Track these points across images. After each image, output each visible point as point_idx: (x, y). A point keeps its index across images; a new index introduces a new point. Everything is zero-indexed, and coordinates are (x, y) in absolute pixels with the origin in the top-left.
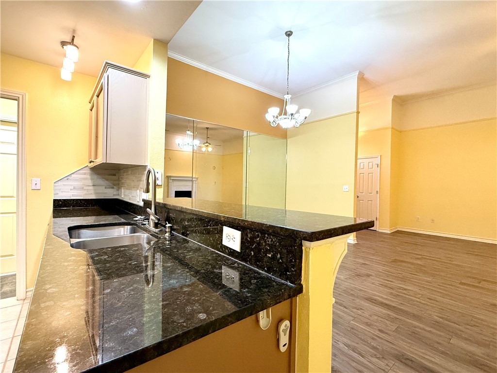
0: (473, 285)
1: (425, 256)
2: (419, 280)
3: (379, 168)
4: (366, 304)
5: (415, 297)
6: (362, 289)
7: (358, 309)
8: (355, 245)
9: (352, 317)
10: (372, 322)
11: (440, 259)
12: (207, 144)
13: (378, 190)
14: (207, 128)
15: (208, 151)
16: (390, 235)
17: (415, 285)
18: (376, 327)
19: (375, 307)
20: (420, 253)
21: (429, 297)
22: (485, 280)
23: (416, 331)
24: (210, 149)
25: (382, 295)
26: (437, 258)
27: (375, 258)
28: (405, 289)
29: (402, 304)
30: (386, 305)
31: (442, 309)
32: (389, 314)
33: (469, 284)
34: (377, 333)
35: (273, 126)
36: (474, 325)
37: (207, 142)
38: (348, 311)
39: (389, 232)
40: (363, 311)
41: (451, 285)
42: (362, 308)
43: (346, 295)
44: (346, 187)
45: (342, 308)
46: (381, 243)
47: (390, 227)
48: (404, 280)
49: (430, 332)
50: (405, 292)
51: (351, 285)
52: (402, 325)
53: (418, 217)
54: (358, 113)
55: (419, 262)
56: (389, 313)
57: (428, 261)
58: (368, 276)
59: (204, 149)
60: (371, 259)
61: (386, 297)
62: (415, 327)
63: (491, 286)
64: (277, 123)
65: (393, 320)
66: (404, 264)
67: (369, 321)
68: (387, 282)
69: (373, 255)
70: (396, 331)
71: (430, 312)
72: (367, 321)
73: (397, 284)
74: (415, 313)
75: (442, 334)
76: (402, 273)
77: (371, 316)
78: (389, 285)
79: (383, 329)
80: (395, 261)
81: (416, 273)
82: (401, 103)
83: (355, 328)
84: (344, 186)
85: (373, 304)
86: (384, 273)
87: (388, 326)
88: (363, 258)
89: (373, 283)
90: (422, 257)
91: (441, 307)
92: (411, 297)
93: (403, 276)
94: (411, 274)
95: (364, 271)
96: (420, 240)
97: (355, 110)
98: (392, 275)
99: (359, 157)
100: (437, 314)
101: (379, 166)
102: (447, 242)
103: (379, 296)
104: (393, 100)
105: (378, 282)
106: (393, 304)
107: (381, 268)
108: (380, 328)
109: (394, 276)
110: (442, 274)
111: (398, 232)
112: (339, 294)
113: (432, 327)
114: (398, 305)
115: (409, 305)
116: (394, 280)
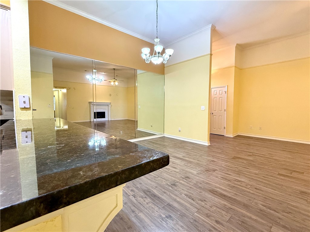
0: (287, 176)
1: (255, 153)
2: (250, 172)
3: (226, 94)
4: (209, 196)
5: (246, 188)
6: (208, 182)
7: (202, 201)
8: (209, 147)
9: (197, 209)
10: (212, 213)
11: (264, 155)
12: (114, 80)
13: (226, 109)
14: (114, 69)
15: (115, 84)
16: (233, 139)
17: (247, 177)
18: (213, 218)
19: (216, 198)
20: (252, 151)
21: (256, 187)
22: (295, 171)
23: (245, 220)
24: (117, 83)
25: (221, 186)
26: (263, 155)
27: (220, 156)
28: (239, 181)
29: (236, 194)
30: (225, 196)
31: (265, 198)
32: (225, 205)
33: (284, 175)
34: (214, 224)
35: (147, 63)
36: (290, 212)
37: (114, 79)
38: (194, 203)
39: (232, 136)
40: (206, 203)
41: (272, 176)
42: (206, 200)
43: (195, 188)
44: (203, 107)
45: (190, 200)
46: (227, 144)
47: (233, 133)
48: (239, 173)
49: (256, 220)
50: (239, 183)
51: (201, 179)
52: (234, 214)
53: (251, 126)
54: (211, 55)
55: (251, 158)
56: (226, 203)
57: (257, 157)
58: (214, 170)
59: (112, 83)
60: (219, 157)
61: (224, 188)
62: (244, 217)
63: (300, 176)
64: (150, 60)
65: (228, 210)
66: (240, 160)
67: (209, 212)
68: (227, 175)
69: (220, 153)
70: (229, 221)
71: (256, 201)
72: (207, 212)
73: (233, 176)
74: (246, 202)
75: (264, 222)
76: (238, 167)
77: (211, 207)
78: (228, 178)
79: (220, 220)
80: (235, 158)
81: (247, 167)
82: (242, 49)
83: (197, 220)
84: (202, 106)
85: (214, 195)
86: (226, 168)
87: (222, 216)
88: (213, 156)
89: (217, 177)
90: (253, 155)
91: (265, 196)
92: (243, 188)
93: (239, 170)
94: (244, 168)
95: (212, 167)
96: (251, 142)
97: (209, 53)
98: (230, 169)
99: (211, 87)
100: (261, 203)
101: (226, 92)
102: (269, 142)
103: (220, 188)
104: (236, 47)
105: (220, 176)
106: (229, 195)
107: (223, 164)
108: (217, 219)
109: (232, 170)
110: (266, 167)
111: (239, 136)
112: (191, 188)
113: (257, 216)
114: (233, 195)
115: (241, 195)
116: (232, 174)
